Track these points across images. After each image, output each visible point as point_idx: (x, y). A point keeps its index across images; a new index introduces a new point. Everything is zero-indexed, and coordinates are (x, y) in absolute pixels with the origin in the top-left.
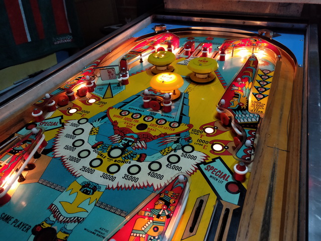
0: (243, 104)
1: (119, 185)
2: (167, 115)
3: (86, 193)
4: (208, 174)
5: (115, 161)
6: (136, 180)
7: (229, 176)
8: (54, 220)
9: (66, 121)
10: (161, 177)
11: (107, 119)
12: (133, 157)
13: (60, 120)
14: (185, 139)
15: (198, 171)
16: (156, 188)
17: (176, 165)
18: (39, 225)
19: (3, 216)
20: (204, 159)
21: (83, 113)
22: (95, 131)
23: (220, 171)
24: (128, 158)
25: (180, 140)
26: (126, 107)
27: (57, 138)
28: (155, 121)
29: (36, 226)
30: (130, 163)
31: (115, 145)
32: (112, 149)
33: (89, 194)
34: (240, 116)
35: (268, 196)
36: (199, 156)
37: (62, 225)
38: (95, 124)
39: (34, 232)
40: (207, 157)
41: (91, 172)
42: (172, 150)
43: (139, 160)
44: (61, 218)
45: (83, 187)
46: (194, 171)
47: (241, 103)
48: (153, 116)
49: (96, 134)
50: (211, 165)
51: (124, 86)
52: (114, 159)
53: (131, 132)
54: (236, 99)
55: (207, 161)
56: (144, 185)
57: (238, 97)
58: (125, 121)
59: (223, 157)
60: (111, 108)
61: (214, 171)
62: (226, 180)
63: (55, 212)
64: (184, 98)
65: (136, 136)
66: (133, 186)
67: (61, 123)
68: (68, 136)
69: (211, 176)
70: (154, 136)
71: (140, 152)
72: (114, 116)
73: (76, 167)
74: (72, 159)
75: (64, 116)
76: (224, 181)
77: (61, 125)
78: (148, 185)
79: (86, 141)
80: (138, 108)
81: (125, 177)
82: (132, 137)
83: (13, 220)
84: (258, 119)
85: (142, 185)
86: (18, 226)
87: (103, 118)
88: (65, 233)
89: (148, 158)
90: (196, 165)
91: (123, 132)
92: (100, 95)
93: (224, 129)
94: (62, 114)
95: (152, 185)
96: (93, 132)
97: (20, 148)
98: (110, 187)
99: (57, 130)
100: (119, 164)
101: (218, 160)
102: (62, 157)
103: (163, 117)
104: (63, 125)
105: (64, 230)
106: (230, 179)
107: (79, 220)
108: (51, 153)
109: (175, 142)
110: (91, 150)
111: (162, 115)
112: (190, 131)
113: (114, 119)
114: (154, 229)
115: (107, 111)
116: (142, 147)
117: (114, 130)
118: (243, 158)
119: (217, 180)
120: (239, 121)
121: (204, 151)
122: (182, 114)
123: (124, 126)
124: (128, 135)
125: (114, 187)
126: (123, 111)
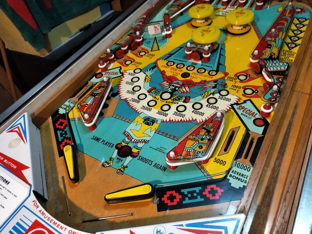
0: (274, 54)
1: (171, 120)
2: (206, 64)
3: (148, 124)
4: (240, 112)
5: (166, 102)
6: (183, 116)
7: (257, 114)
8: (129, 141)
9: (125, 71)
10: (202, 114)
11: (156, 69)
12: (180, 99)
13: (120, 70)
14: (222, 85)
15: (232, 110)
16: (199, 122)
17: (214, 105)
18: (119, 144)
19: (94, 137)
20: (237, 101)
21: (137, 64)
22: (148, 79)
23: (249, 110)
24: (176, 100)
25: (218, 86)
26: (171, 59)
27: (120, 85)
28: (196, 70)
29: (117, 144)
30: (178, 103)
31: (165, 90)
32: (163, 93)
33: (150, 125)
34: (270, 65)
35: (287, 129)
36: (233, 98)
37: (135, 144)
38: (147, 73)
39: (116, 148)
40: (239, 99)
41: (150, 110)
42: (211, 94)
43: (184, 102)
44: (133, 140)
45: (145, 120)
46: (228, 110)
47: (272, 53)
48: (194, 65)
49: (149, 81)
50: (243, 105)
51: (168, 39)
52: (165, 101)
53: (177, 79)
54: (268, 49)
55: (239, 103)
56: (189, 120)
57: (270, 48)
58: (171, 70)
59: (253, 100)
60: (159, 59)
61: (245, 110)
62: (254, 117)
63: (128, 136)
64: (221, 49)
65: (181, 83)
66: (181, 120)
67: (120, 73)
68: (127, 83)
69: (242, 114)
70: (196, 83)
71: (185, 95)
72: (162, 66)
73: (138, 106)
74: (134, 100)
75: (122, 67)
76: (252, 117)
77: (121, 75)
78: (193, 119)
79: (142, 87)
80: (181, 59)
81: (175, 114)
82: (178, 83)
83: (101, 140)
84: (286, 67)
85: (188, 120)
86: (106, 144)
87: (153, 68)
88: (137, 149)
89: (191, 100)
90: (230, 105)
91: (170, 80)
92: (149, 48)
93: (256, 76)
94: (120, 65)
95: (196, 120)
96: (146, 80)
97: (97, 92)
98: (165, 120)
99: (119, 78)
100: (170, 104)
101: (249, 102)
102: (126, 99)
103: (203, 67)
104: (123, 74)
105: (136, 147)
106: (258, 116)
107: (145, 142)
108: (118, 96)
109: (213, 88)
110: (147, 94)
111: (202, 65)
112: (226, 78)
113: (162, 69)
114: (199, 147)
115: (156, 63)
116: (187, 91)
117: (164, 78)
118: (270, 100)
119: (246, 116)
120: (269, 70)
121: (237, 94)
122: (219, 64)
123: (171, 74)
124: (175, 82)
125: (168, 121)
126: (169, 62)
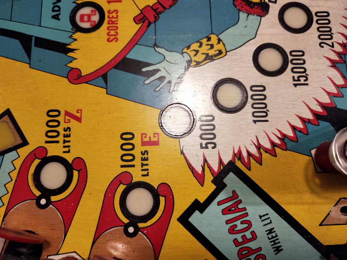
27: (284, 137)
49: (214, 39)
72: (112, 38)
96: (212, 52)
102: (334, 64)
110: (274, 9)
126: (78, 29)
